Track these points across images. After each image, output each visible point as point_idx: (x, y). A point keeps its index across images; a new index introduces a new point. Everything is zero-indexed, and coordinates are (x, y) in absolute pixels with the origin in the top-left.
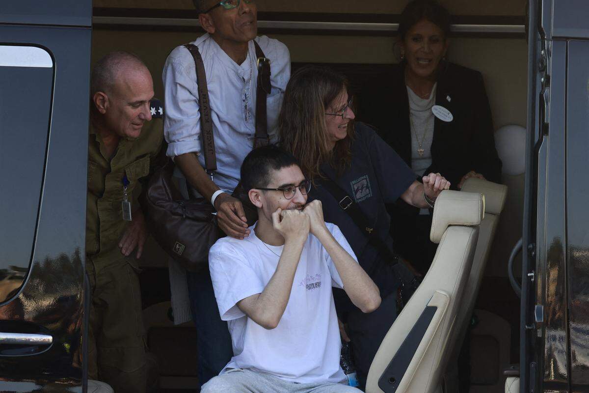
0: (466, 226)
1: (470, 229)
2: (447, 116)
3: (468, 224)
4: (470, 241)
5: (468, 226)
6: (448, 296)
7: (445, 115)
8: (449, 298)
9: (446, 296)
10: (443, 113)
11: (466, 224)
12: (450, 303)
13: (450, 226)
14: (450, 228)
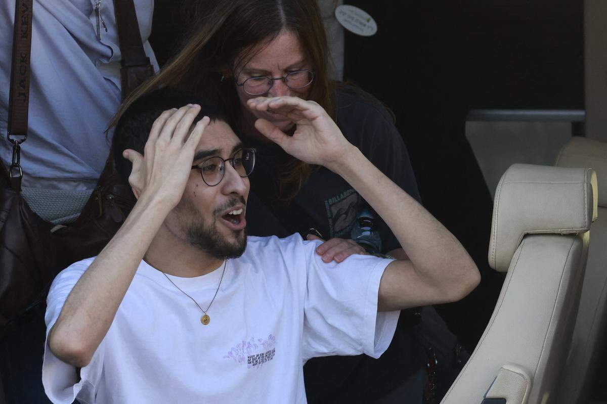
0: (559, 235)
1: (569, 241)
2: (365, 25)
3: (564, 231)
4: (568, 266)
5: (565, 235)
6: (526, 376)
7: (361, 23)
8: (529, 380)
9: (523, 376)
10: (357, 20)
11: (559, 231)
12: (531, 389)
13: (526, 236)
14: (527, 240)
